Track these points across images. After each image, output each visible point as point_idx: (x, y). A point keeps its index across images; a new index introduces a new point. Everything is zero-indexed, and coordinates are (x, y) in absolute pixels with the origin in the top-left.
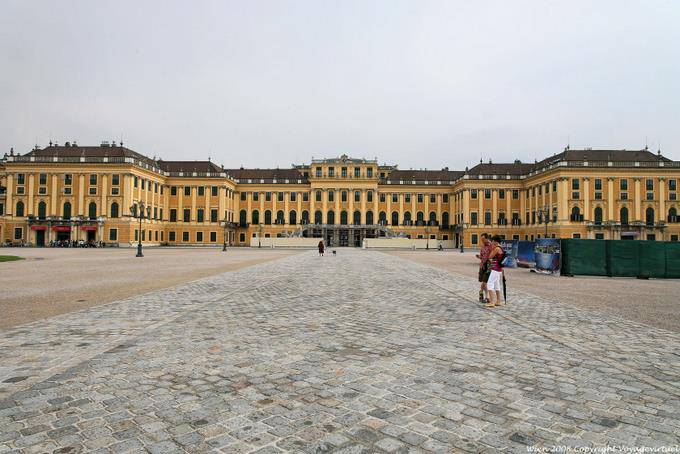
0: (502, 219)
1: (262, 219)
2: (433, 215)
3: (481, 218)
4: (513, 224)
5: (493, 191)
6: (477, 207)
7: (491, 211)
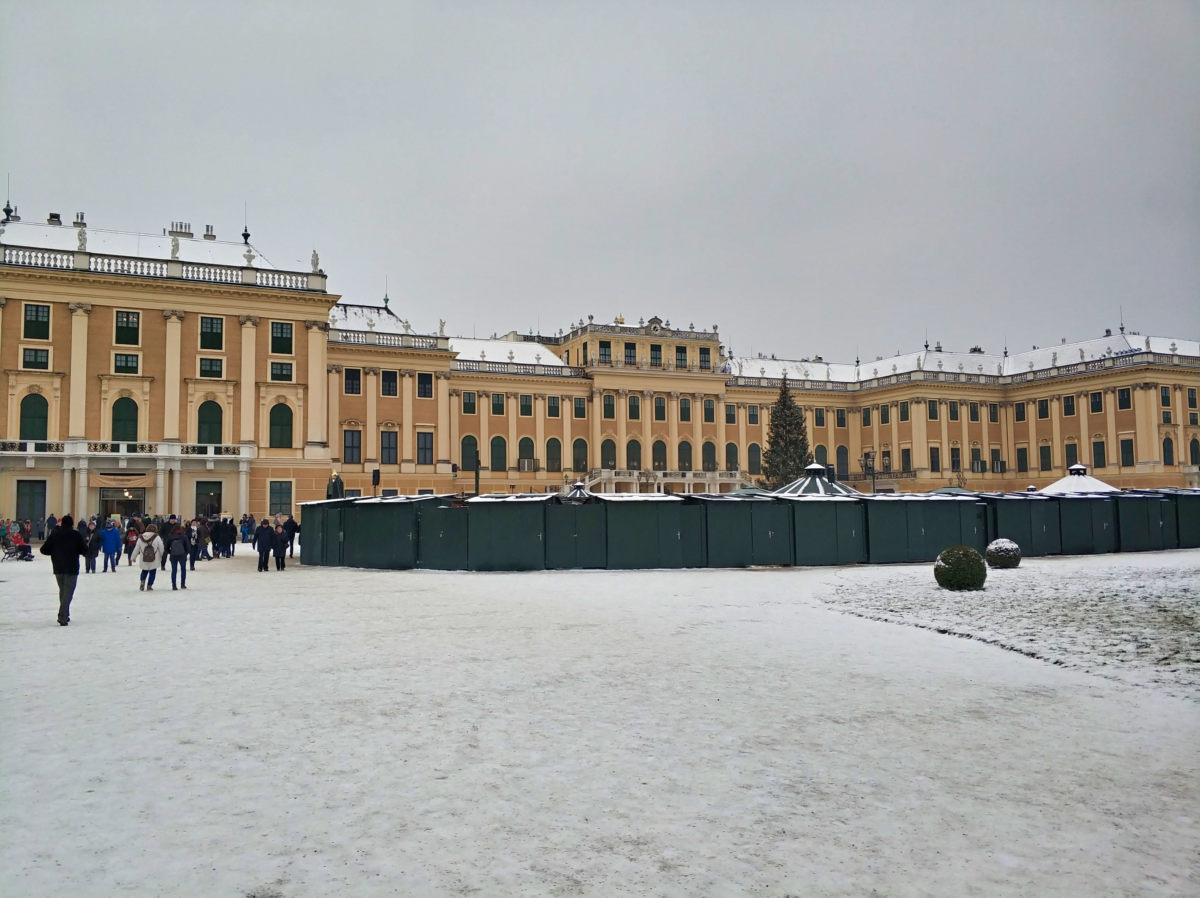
0: (977, 461)
3: (945, 459)
5: (961, 404)
6: (939, 436)
7: (959, 446)
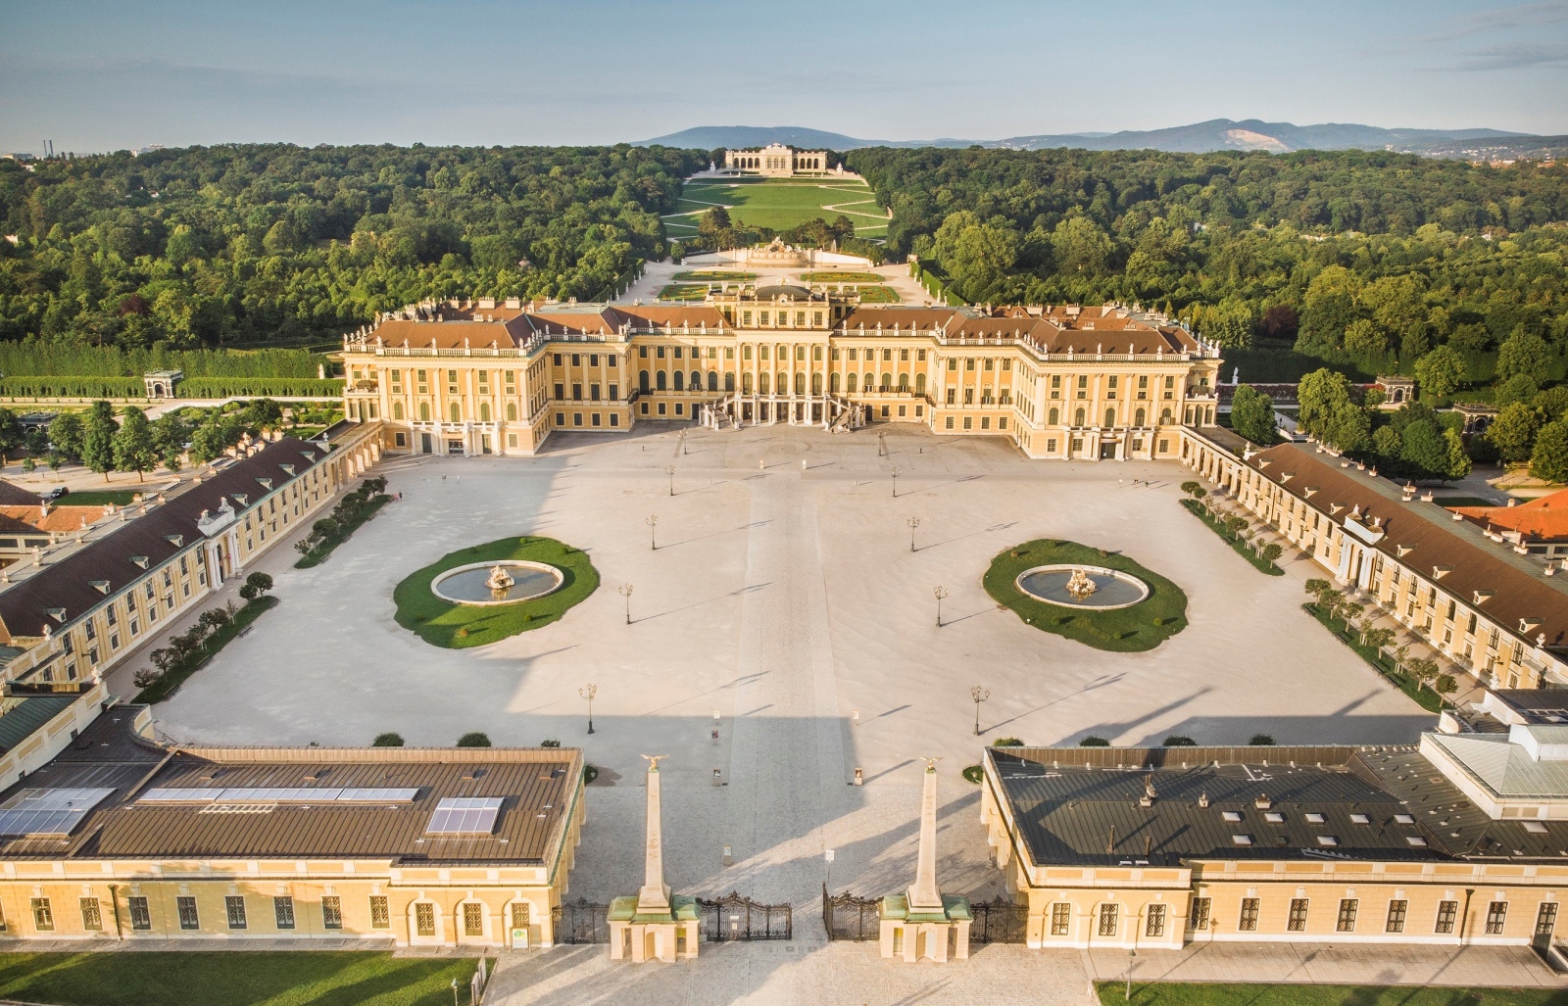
0: (986, 398)
1: (670, 382)
2: (904, 377)
3: (960, 396)
4: (1001, 403)
5: (978, 360)
7: (973, 386)
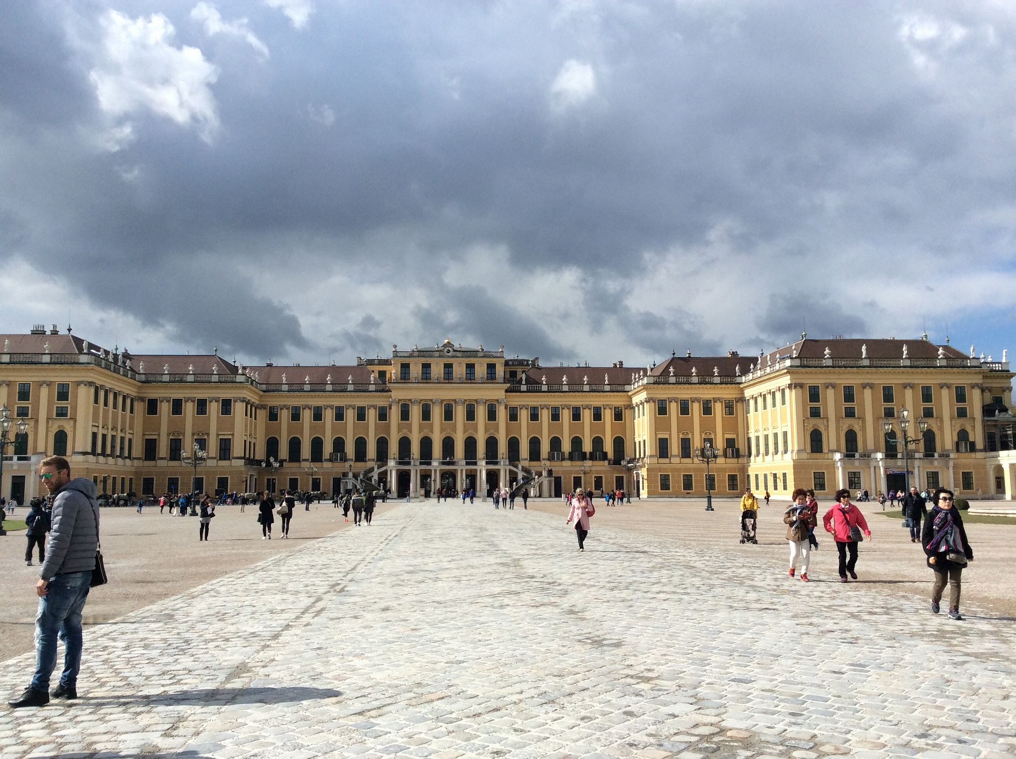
1: (306, 451)
3: (675, 448)
4: (727, 455)
5: (693, 402)
6: (668, 428)
7: (690, 436)
